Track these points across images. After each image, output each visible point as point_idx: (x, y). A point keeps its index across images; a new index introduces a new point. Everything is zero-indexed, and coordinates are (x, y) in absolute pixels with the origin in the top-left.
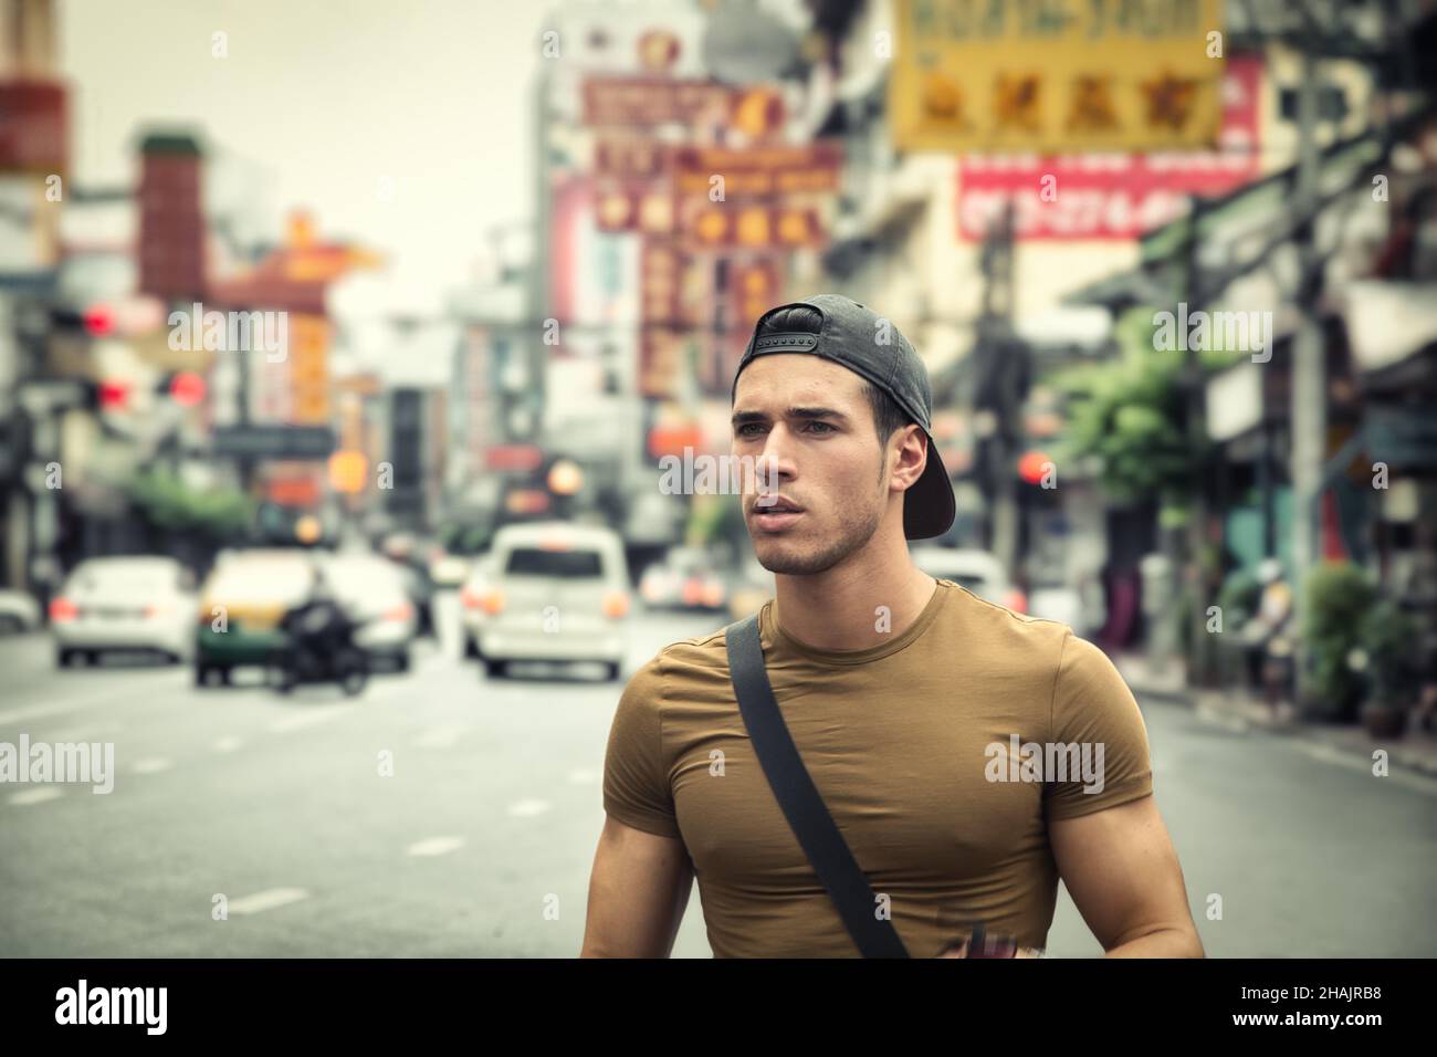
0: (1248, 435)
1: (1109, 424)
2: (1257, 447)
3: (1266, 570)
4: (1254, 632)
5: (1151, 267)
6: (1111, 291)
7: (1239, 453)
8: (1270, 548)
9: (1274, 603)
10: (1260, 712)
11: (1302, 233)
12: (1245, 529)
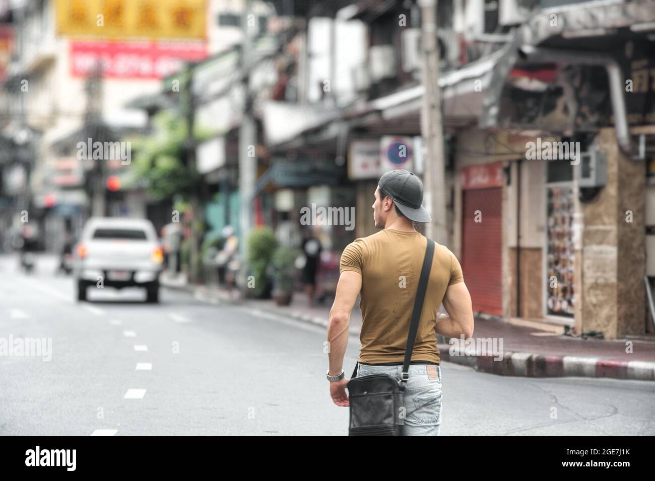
0: (217, 170)
1: (153, 164)
2: (222, 176)
3: (227, 231)
4: (221, 258)
5: (169, 93)
6: (148, 103)
7: (212, 179)
8: (227, 222)
9: (231, 245)
10: (224, 295)
11: (245, 80)
12: (215, 212)
